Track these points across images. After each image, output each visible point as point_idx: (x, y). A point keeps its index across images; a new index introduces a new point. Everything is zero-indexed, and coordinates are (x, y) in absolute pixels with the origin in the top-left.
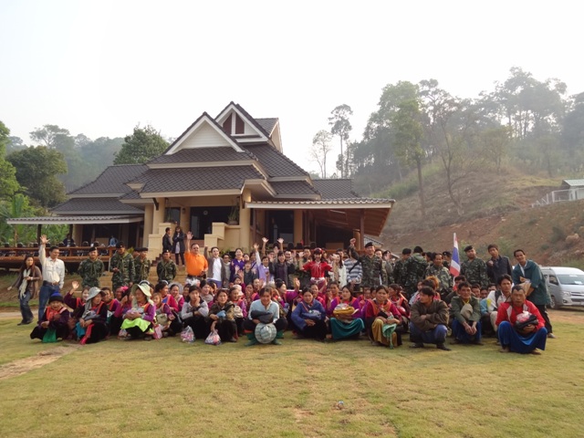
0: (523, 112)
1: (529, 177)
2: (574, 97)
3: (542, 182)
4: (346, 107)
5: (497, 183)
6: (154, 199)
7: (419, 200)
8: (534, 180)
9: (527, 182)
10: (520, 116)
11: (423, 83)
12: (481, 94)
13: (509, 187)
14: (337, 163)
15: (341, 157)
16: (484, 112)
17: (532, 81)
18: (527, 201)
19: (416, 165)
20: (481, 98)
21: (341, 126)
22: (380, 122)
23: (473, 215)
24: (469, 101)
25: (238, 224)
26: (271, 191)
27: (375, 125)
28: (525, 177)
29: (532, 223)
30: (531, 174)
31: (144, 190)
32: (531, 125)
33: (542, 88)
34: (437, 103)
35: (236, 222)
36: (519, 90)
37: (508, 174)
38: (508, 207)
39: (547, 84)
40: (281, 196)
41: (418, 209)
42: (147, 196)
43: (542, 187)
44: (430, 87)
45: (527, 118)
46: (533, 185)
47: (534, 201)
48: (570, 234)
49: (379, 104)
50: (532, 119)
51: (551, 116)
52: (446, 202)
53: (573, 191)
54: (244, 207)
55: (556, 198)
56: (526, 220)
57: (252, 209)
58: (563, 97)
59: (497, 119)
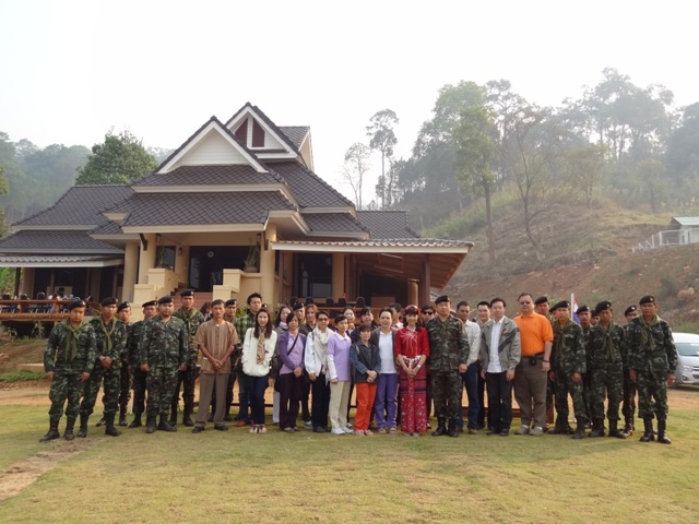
0: (619, 127)
1: (628, 213)
2: (682, 110)
3: (646, 219)
4: (389, 113)
5: (588, 219)
6: (141, 235)
7: (487, 239)
8: (635, 215)
9: (625, 218)
10: (614, 132)
11: (492, 84)
12: (564, 102)
13: (602, 224)
14: (377, 187)
15: (382, 180)
16: (568, 125)
17: (630, 87)
18: (625, 244)
19: (483, 193)
20: (565, 106)
21: (383, 139)
22: (435, 133)
23: (557, 261)
24: (550, 111)
25: (258, 271)
26: (302, 226)
27: (428, 138)
28: (623, 212)
29: (633, 273)
30: (630, 208)
31: (127, 222)
32: (628, 144)
33: (642, 96)
34: (509, 111)
35: (255, 269)
36: (613, 97)
37: (601, 207)
38: (602, 251)
39: (650, 91)
40: (315, 234)
41: (485, 251)
42: (132, 231)
43: (645, 225)
44: (500, 89)
45: (623, 134)
46: (633, 222)
47: (635, 244)
48: (683, 288)
49: (435, 110)
50: (629, 136)
51: (652, 133)
52: (521, 243)
53: (685, 232)
54: (266, 248)
55: (665, 242)
56: (626, 268)
57: (277, 252)
58: (669, 109)
59: (584, 134)
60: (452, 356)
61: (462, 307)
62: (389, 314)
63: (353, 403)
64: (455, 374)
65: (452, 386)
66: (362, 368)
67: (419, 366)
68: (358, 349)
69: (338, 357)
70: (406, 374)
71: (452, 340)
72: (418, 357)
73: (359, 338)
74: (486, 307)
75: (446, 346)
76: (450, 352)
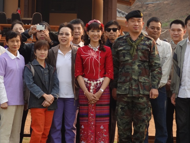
60: (142, 79)
61: (153, 24)
62: (69, 30)
63: (27, 131)
64: (145, 99)
65: (140, 112)
66: (38, 91)
67: (102, 90)
68: (33, 70)
69: (9, 79)
70: (86, 98)
71: (143, 62)
72: (101, 79)
73: (35, 57)
74: (180, 26)
75: (136, 67)
76: (140, 74)
